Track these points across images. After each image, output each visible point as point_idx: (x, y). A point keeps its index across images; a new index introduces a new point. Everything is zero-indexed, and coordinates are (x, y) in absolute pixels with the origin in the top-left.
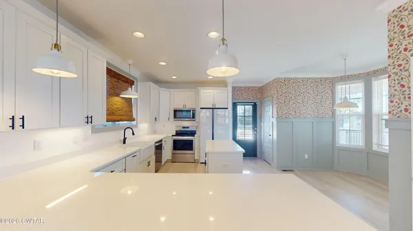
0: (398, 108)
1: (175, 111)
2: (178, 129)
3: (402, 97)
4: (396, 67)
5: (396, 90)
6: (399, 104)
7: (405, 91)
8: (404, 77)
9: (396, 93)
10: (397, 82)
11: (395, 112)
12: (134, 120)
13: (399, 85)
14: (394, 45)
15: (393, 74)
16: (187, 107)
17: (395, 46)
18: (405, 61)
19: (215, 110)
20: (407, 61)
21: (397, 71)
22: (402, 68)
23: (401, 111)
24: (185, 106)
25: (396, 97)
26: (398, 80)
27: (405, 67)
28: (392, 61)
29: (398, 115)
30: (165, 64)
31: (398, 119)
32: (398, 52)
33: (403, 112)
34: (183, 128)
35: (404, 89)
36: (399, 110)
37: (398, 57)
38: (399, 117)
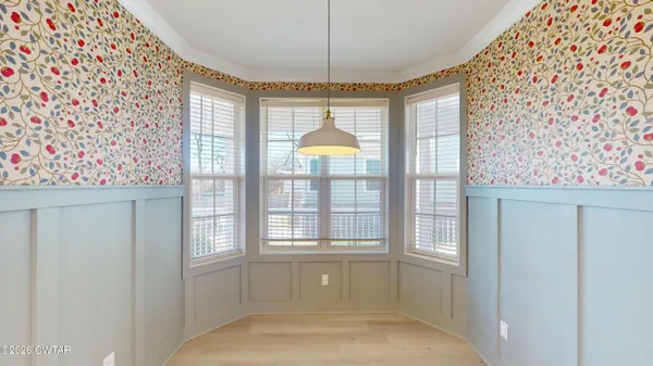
0: (624, 160)
3: (631, 136)
4: (619, 69)
5: (617, 121)
6: (623, 153)
7: (637, 122)
8: (634, 90)
9: (618, 127)
10: (619, 103)
11: (615, 171)
13: (624, 110)
14: (614, 21)
15: (613, 85)
17: (615, 24)
18: (638, 55)
20: (642, 52)
21: (620, 78)
22: (630, 70)
23: (628, 168)
25: (618, 136)
26: (622, 98)
27: (636, 68)
28: (610, 58)
29: (622, 178)
31: (623, 187)
32: (623, 34)
33: (633, 169)
35: (634, 118)
36: (624, 166)
37: (621, 47)
38: (623, 182)
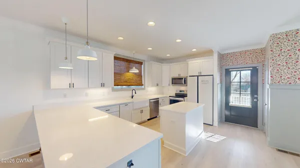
1: (173, 79)
2: (178, 92)
12: (142, 85)
16: (181, 76)
19: (199, 77)
24: (179, 75)
30: (151, 49)
34: (180, 91)
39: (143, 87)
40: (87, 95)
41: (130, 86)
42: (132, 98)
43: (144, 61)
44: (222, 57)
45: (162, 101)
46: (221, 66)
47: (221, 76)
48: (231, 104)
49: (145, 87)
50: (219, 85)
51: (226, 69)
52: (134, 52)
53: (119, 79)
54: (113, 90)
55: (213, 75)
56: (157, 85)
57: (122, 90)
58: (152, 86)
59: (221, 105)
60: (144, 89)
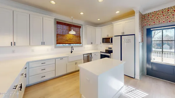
1: (103, 39)
2: (107, 49)
12: (81, 43)
16: (109, 36)
19: (122, 36)
24: (108, 35)
34: (109, 48)
39: (81, 44)
40: (33, 51)
41: (70, 44)
42: (71, 53)
43: (82, 25)
44: (143, 18)
45: (94, 55)
46: (142, 27)
47: (142, 35)
48: (152, 61)
49: (82, 45)
50: (141, 44)
51: (147, 29)
52: (72, 17)
53: (61, 39)
54: (56, 47)
55: (135, 35)
56: (92, 43)
57: (64, 47)
58: (88, 44)
59: (143, 62)
60: (82, 46)
